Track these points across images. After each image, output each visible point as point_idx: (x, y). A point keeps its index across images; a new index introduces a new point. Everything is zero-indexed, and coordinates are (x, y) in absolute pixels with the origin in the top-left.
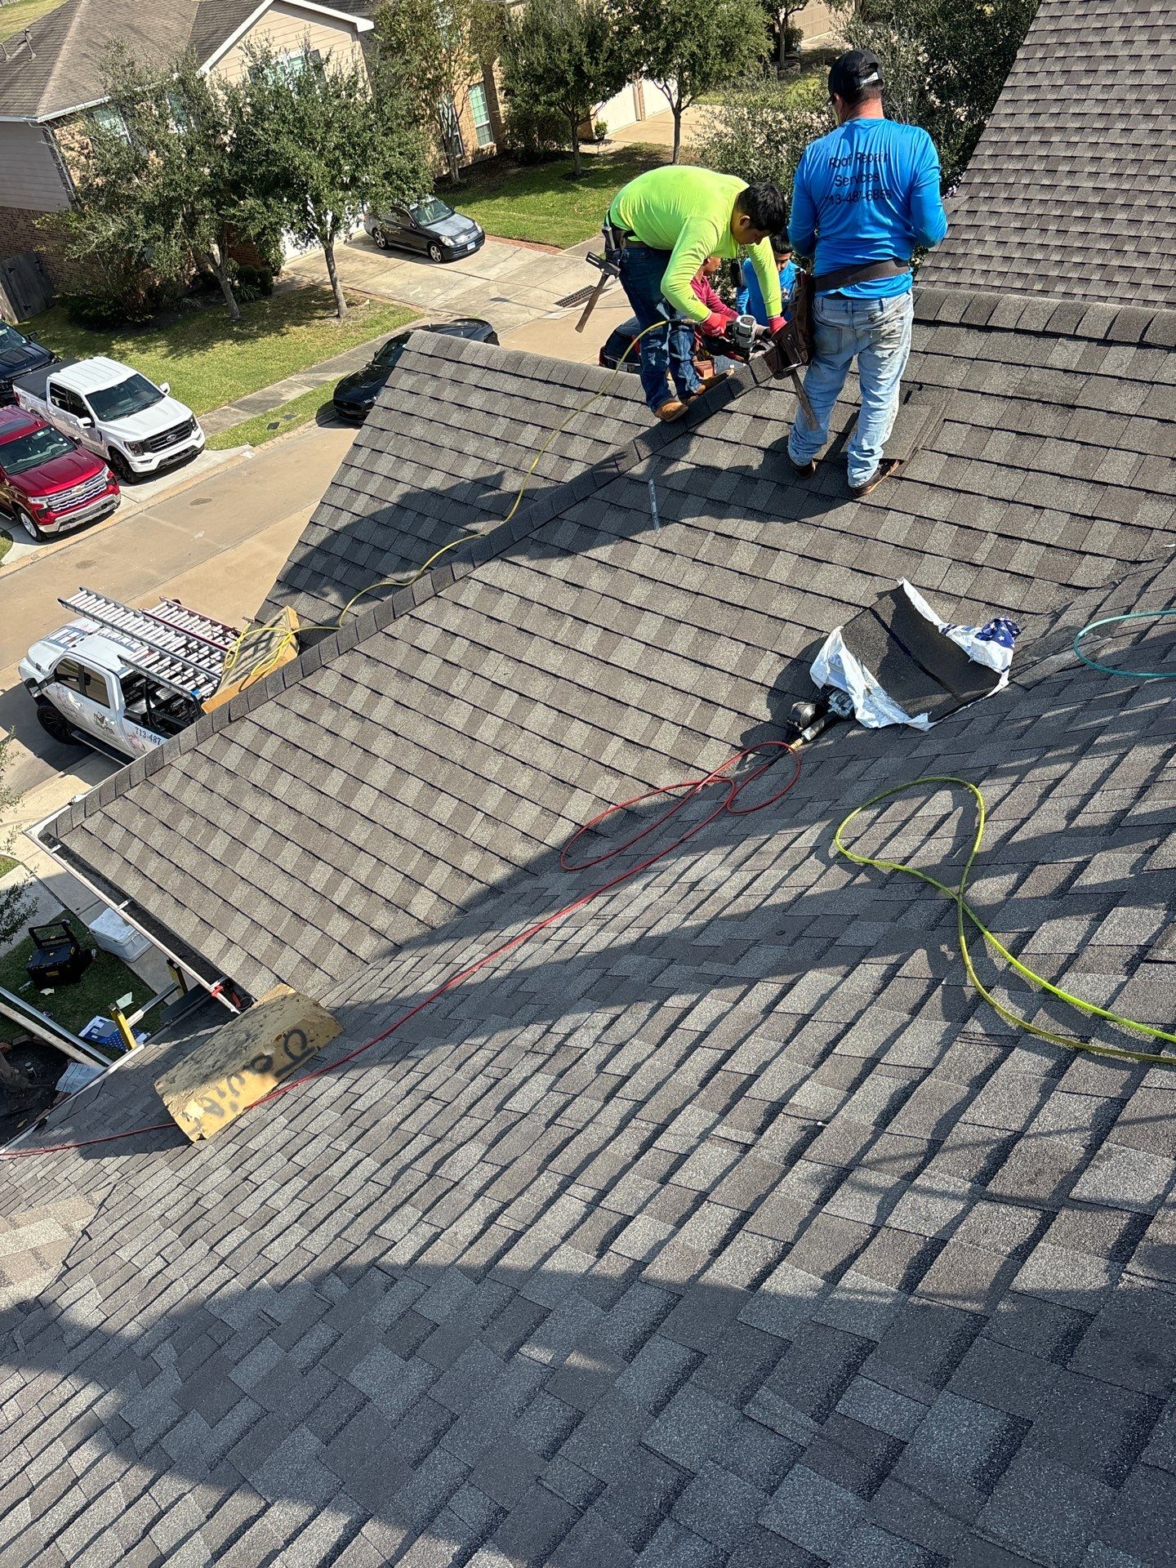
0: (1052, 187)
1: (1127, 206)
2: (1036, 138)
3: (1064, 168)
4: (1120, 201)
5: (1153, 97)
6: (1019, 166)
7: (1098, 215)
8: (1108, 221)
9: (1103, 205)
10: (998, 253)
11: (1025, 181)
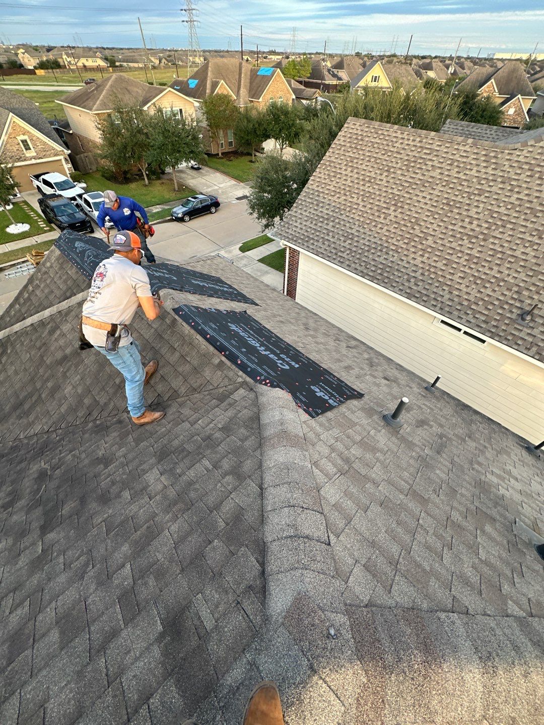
0: (317, 210)
1: (333, 221)
2: (316, 193)
3: (321, 205)
4: (332, 219)
5: (347, 189)
6: (310, 201)
7: (326, 222)
8: (327, 224)
9: (328, 219)
10: (299, 226)
11: (311, 206)
